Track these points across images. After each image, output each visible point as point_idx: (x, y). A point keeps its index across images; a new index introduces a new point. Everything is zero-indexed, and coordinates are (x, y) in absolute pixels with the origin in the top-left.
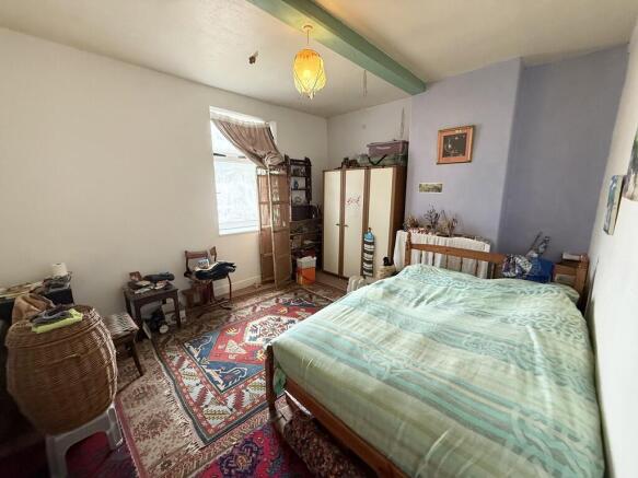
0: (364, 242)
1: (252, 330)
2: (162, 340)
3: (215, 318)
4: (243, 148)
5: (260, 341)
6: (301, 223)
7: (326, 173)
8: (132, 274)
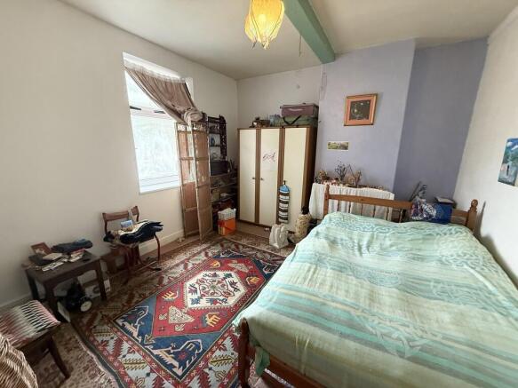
0: (279, 193)
1: (191, 291)
2: (85, 320)
3: (146, 282)
4: (160, 101)
5: (204, 303)
6: (218, 177)
7: (241, 131)
8: (35, 247)
